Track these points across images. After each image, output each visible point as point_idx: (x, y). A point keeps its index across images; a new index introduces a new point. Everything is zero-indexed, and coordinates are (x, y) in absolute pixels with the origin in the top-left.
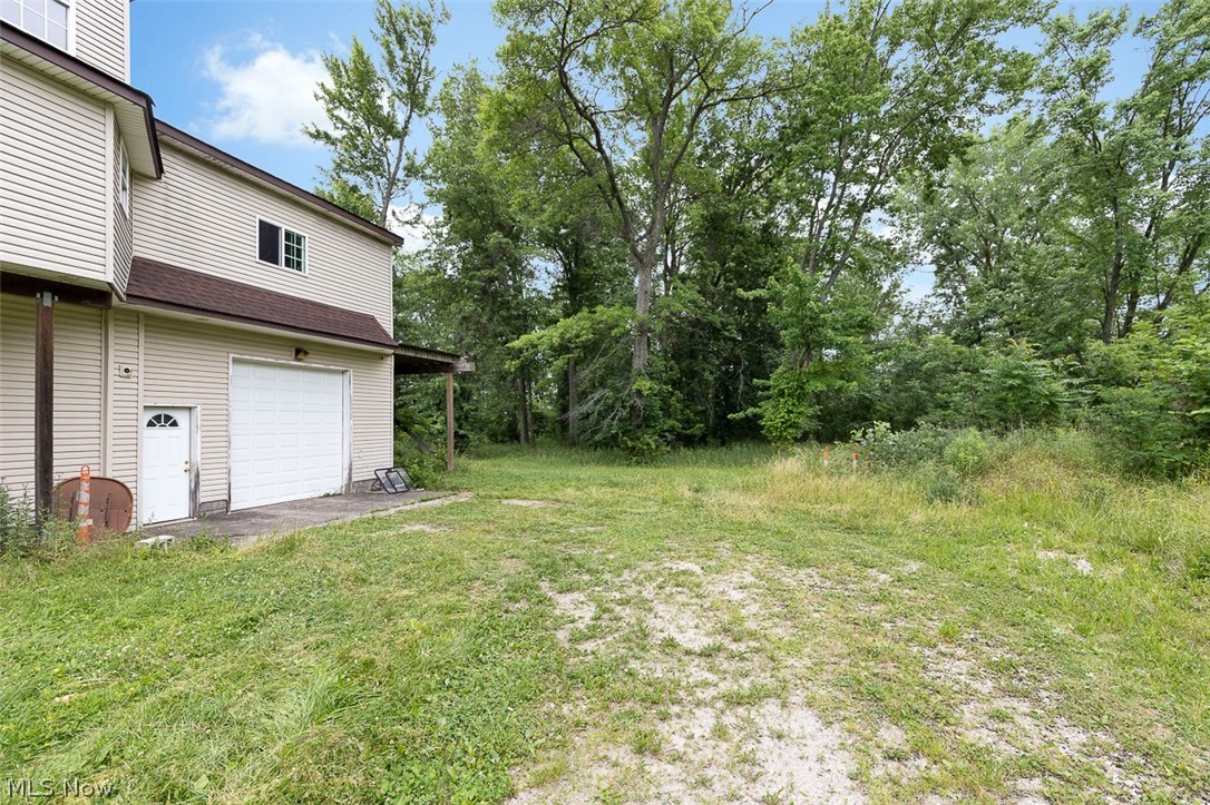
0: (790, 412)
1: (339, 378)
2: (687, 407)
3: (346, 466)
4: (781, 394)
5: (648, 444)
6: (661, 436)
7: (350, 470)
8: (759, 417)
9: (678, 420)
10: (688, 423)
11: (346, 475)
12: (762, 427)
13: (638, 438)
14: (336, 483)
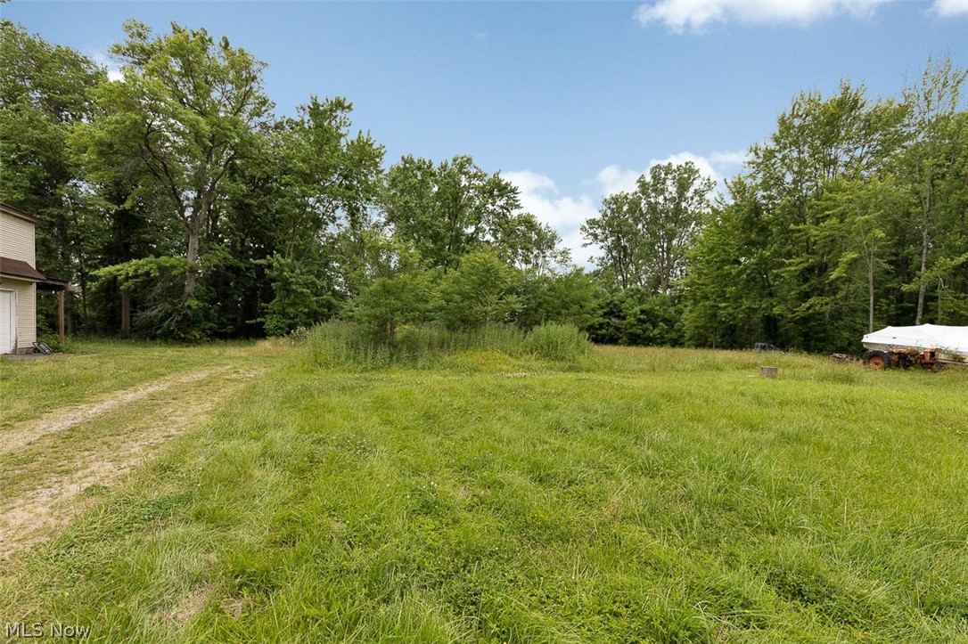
0: (278, 321)
1: (8, 294)
2: (223, 316)
3: (13, 339)
4: (274, 312)
5: (195, 336)
6: (203, 332)
7: (16, 341)
8: (263, 323)
9: (215, 323)
10: (223, 325)
11: (13, 344)
12: (265, 329)
13: (188, 333)
14: (8, 349)
